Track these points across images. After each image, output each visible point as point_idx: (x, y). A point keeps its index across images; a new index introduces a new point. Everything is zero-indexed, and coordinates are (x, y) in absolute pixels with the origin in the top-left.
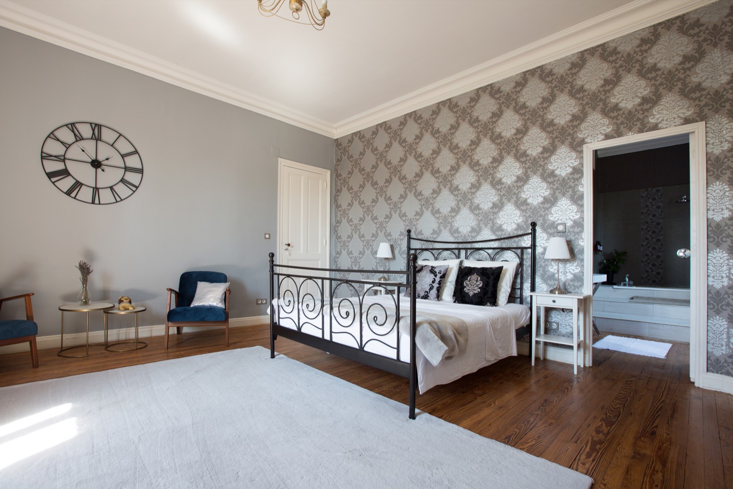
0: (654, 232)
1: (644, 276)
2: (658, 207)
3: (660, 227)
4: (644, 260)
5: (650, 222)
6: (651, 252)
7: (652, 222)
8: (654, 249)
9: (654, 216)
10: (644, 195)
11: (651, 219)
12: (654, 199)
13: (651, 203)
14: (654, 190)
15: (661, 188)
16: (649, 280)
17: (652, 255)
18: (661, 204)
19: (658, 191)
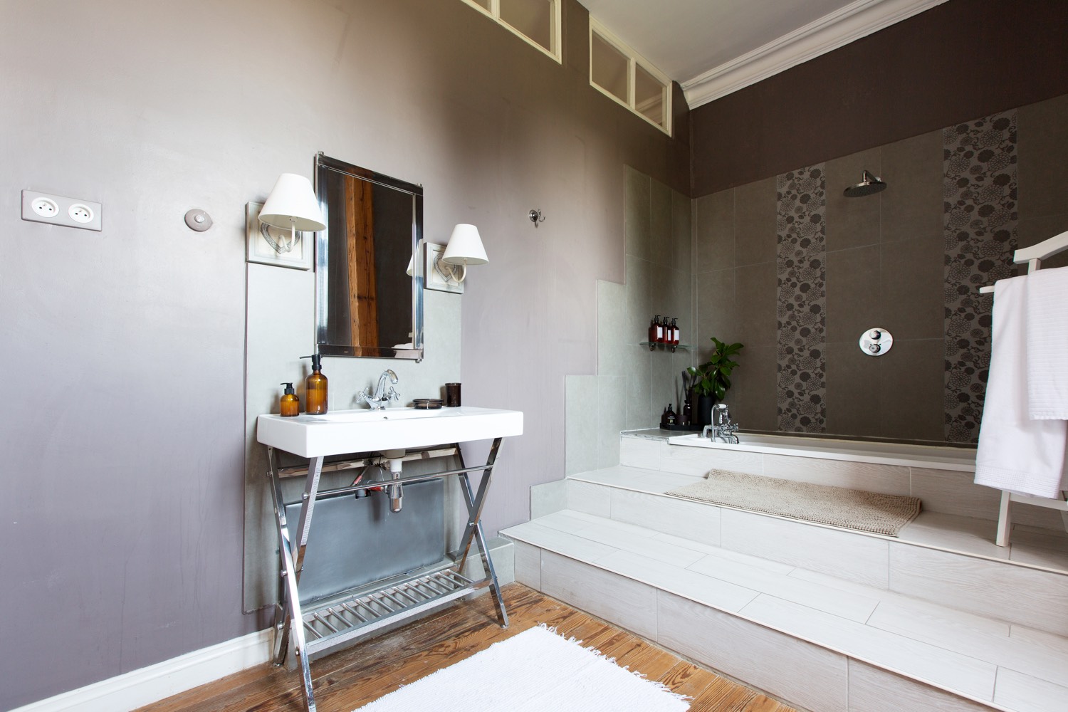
0: (805, 288)
1: (784, 406)
2: (816, 219)
3: (818, 273)
4: (784, 363)
5: (795, 260)
6: (798, 342)
7: (801, 262)
8: (805, 332)
9: (806, 243)
10: (783, 190)
11: (799, 253)
12: (805, 199)
13: (799, 209)
14: (807, 175)
15: (820, 166)
16: (794, 417)
17: (801, 350)
18: (821, 211)
19: (815, 174)
